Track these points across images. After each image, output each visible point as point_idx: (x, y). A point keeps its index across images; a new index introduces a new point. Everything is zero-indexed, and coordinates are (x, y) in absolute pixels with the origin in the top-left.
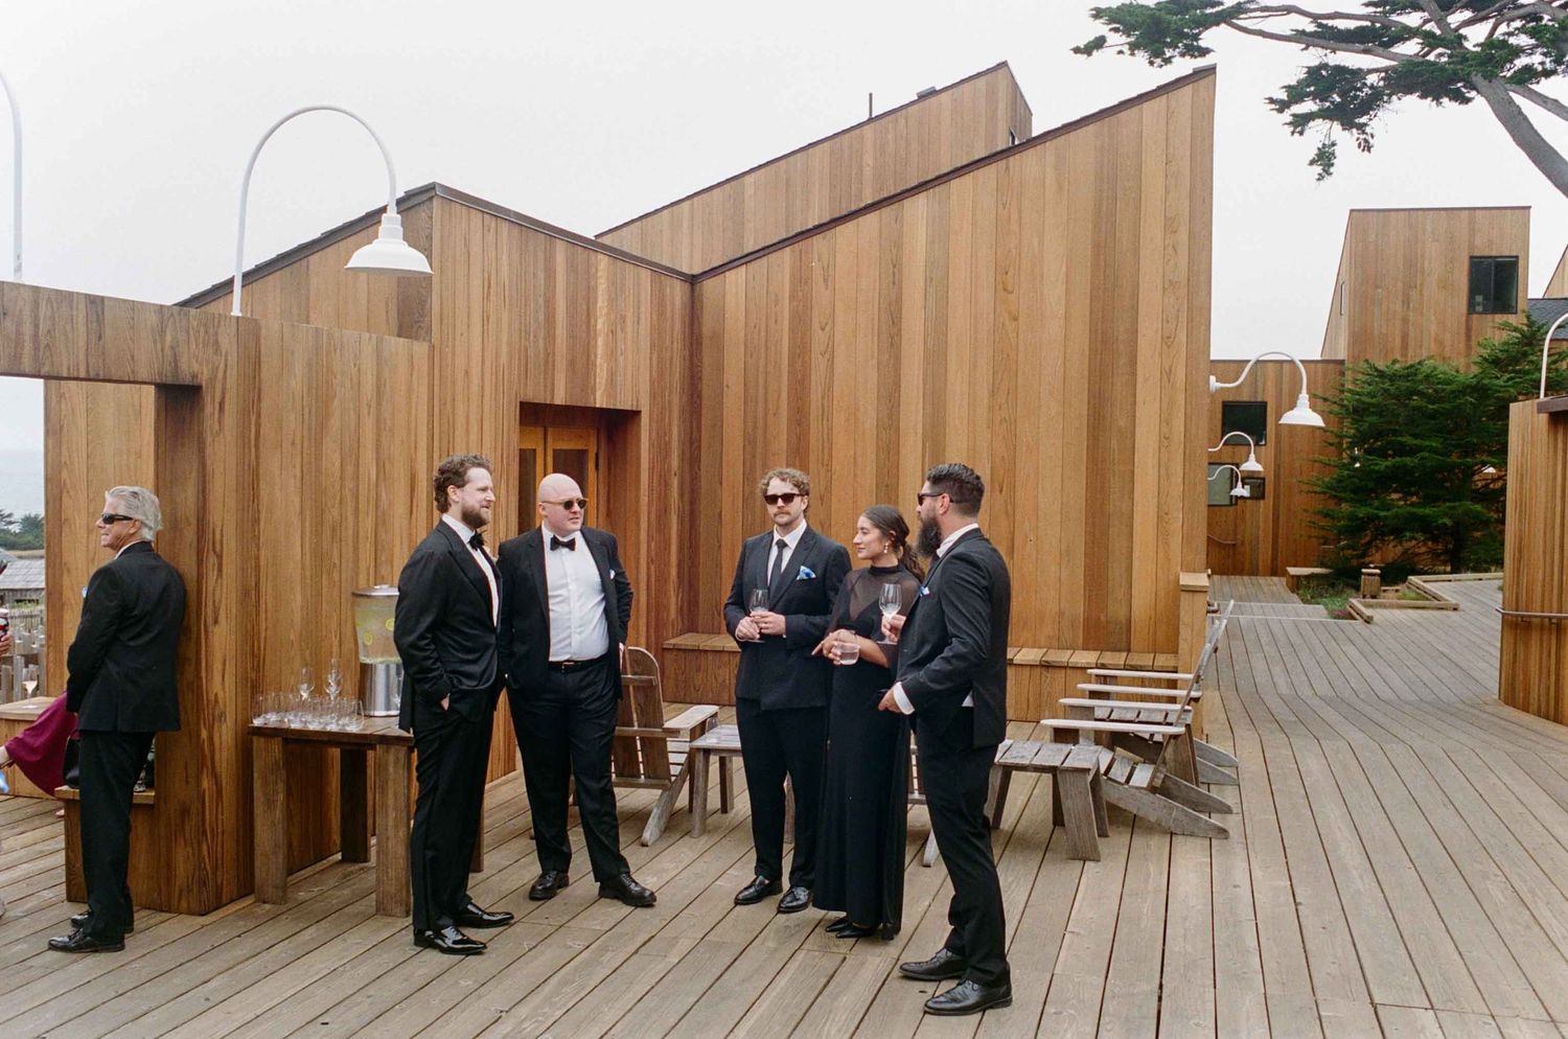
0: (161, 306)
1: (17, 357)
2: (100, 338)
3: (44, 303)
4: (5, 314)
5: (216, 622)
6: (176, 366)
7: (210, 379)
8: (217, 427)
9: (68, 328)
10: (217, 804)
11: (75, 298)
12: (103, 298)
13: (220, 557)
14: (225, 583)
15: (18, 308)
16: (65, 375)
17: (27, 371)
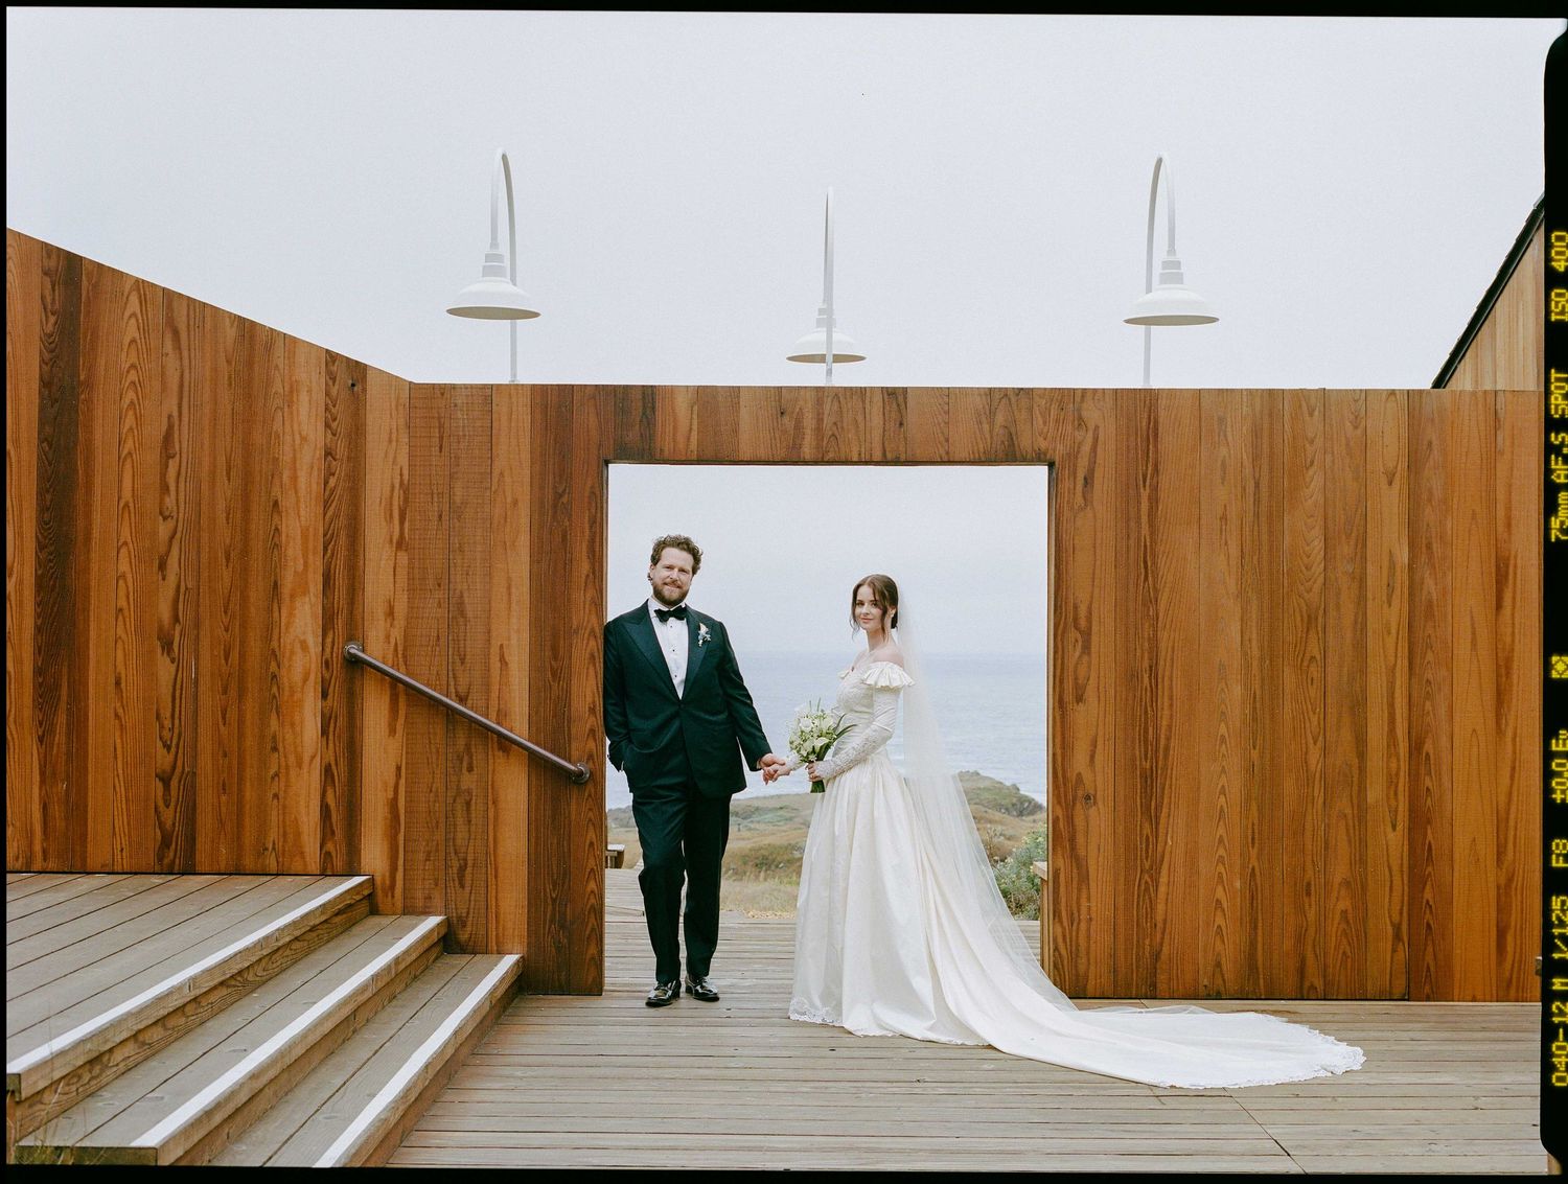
0: (990, 389)
1: (796, 446)
2: (901, 424)
3: (829, 399)
4: (782, 413)
5: (1079, 699)
6: (1012, 444)
7: (1069, 455)
8: (1079, 500)
9: (860, 418)
10: (1079, 890)
11: (868, 394)
12: (905, 390)
13: (1087, 635)
14: (1094, 661)
15: (798, 407)
16: (855, 459)
17: (808, 457)
